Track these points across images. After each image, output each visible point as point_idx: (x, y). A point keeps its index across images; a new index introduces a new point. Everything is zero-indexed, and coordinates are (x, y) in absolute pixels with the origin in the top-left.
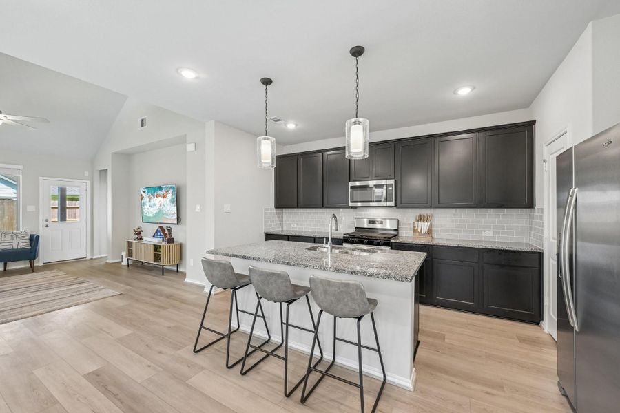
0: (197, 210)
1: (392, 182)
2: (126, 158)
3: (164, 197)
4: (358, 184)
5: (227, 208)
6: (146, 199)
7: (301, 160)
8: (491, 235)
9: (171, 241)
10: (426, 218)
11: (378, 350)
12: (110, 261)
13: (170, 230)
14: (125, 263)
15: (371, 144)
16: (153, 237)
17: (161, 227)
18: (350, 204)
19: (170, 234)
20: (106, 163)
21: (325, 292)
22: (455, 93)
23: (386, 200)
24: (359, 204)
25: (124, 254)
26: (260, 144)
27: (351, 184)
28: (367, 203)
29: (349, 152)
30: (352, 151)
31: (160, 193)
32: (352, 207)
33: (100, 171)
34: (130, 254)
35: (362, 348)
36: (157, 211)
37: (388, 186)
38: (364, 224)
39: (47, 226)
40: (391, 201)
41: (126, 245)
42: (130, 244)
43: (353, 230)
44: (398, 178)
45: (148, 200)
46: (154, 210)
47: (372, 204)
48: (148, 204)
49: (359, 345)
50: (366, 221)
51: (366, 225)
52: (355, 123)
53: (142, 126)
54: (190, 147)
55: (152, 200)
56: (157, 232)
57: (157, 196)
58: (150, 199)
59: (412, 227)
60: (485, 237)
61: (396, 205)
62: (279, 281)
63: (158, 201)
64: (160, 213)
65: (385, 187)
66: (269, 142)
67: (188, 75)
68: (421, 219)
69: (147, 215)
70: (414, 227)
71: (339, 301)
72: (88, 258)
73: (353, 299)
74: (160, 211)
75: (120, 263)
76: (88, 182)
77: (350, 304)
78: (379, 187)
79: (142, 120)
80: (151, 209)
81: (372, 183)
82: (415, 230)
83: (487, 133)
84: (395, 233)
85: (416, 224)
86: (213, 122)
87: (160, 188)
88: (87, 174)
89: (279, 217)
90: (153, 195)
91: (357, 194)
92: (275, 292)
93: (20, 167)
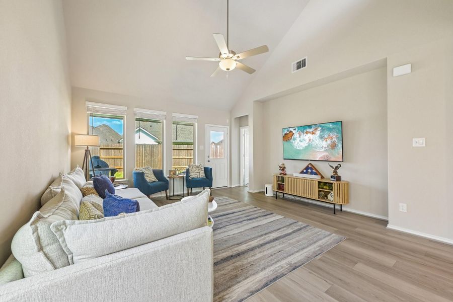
2: (264, 103)
3: (313, 133)
6: (296, 135)
9: (338, 179)
14: (270, 194)
17: (311, 164)
20: (248, 109)
25: (269, 187)
31: (309, 130)
33: (235, 118)
36: (307, 145)
39: (209, 161)
41: (274, 178)
45: (298, 136)
46: (304, 145)
48: (298, 139)
55: (301, 136)
57: (307, 133)
58: (300, 135)
63: (307, 137)
64: (309, 147)
69: (298, 148)
72: (228, 186)
74: (309, 145)
76: (228, 127)
80: (301, 144)
87: (310, 126)
90: (303, 132)
93: (197, 117)
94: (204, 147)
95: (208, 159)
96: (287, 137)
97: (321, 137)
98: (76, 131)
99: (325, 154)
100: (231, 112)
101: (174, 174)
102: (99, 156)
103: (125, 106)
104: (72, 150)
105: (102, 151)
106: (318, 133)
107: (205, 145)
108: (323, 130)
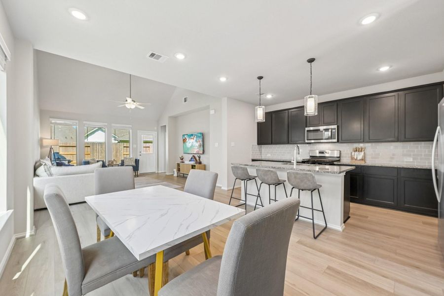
0: (216, 146)
1: (335, 127)
2: (175, 119)
3: (193, 139)
4: (311, 128)
5: (233, 144)
6: (188, 140)
7: (274, 116)
8: (412, 160)
9: (200, 163)
10: (360, 150)
11: (323, 211)
12: (167, 174)
13: (199, 157)
14: (175, 175)
15: (319, 104)
16: (190, 161)
17: (194, 156)
18: (306, 141)
19: (199, 160)
20: (165, 122)
21: (295, 177)
22: (377, 70)
23: (331, 138)
24: (313, 141)
25: (175, 170)
26: (257, 110)
27: (307, 129)
28: (318, 141)
29: (307, 112)
30: (308, 111)
31: (192, 137)
32: (308, 143)
33: (161, 127)
34: (179, 170)
35: (314, 211)
37: (332, 129)
38: (316, 153)
40: (335, 139)
41: (176, 165)
42: (178, 165)
43: (309, 158)
44: (340, 124)
46: (190, 145)
47: (322, 141)
48: (188, 142)
49: (312, 209)
50: (317, 151)
51: (318, 155)
52: (310, 97)
53: (185, 101)
54: (212, 112)
56: (191, 159)
59: (350, 155)
60: (406, 162)
61: (338, 141)
62: (272, 174)
63: (191, 141)
65: (330, 130)
66: (262, 109)
67: (223, 79)
68: (356, 150)
69: (188, 147)
70: (352, 156)
71: (302, 181)
72: (157, 172)
73: (309, 180)
74: (192, 145)
75: (173, 175)
76: (156, 132)
77: (307, 182)
78: (327, 130)
79: (185, 99)
81: (322, 128)
82: (352, 158)
83: (406, 92)
84: (338, 159)
85: (353, 153)
86: (226, 98)
87: (192, 135)
88: (156, 128)
89: (259, 150)
90: (190, 138)
91: (312, 135)
92: (270, 179)
93: (131, 126)
94: (137, 146)
95: (140, 154)
96: (184, 141)
97: (196, 141)
98: (43, 137)
99: (198, 150)
100: (158, 121)
101: (112, 163)
102: (58, 152)
103: (77, 120)
104: (41, 148)
105: (61, 148)
106: (195, 139)
107: (137, 144)
108: (197, 137)
